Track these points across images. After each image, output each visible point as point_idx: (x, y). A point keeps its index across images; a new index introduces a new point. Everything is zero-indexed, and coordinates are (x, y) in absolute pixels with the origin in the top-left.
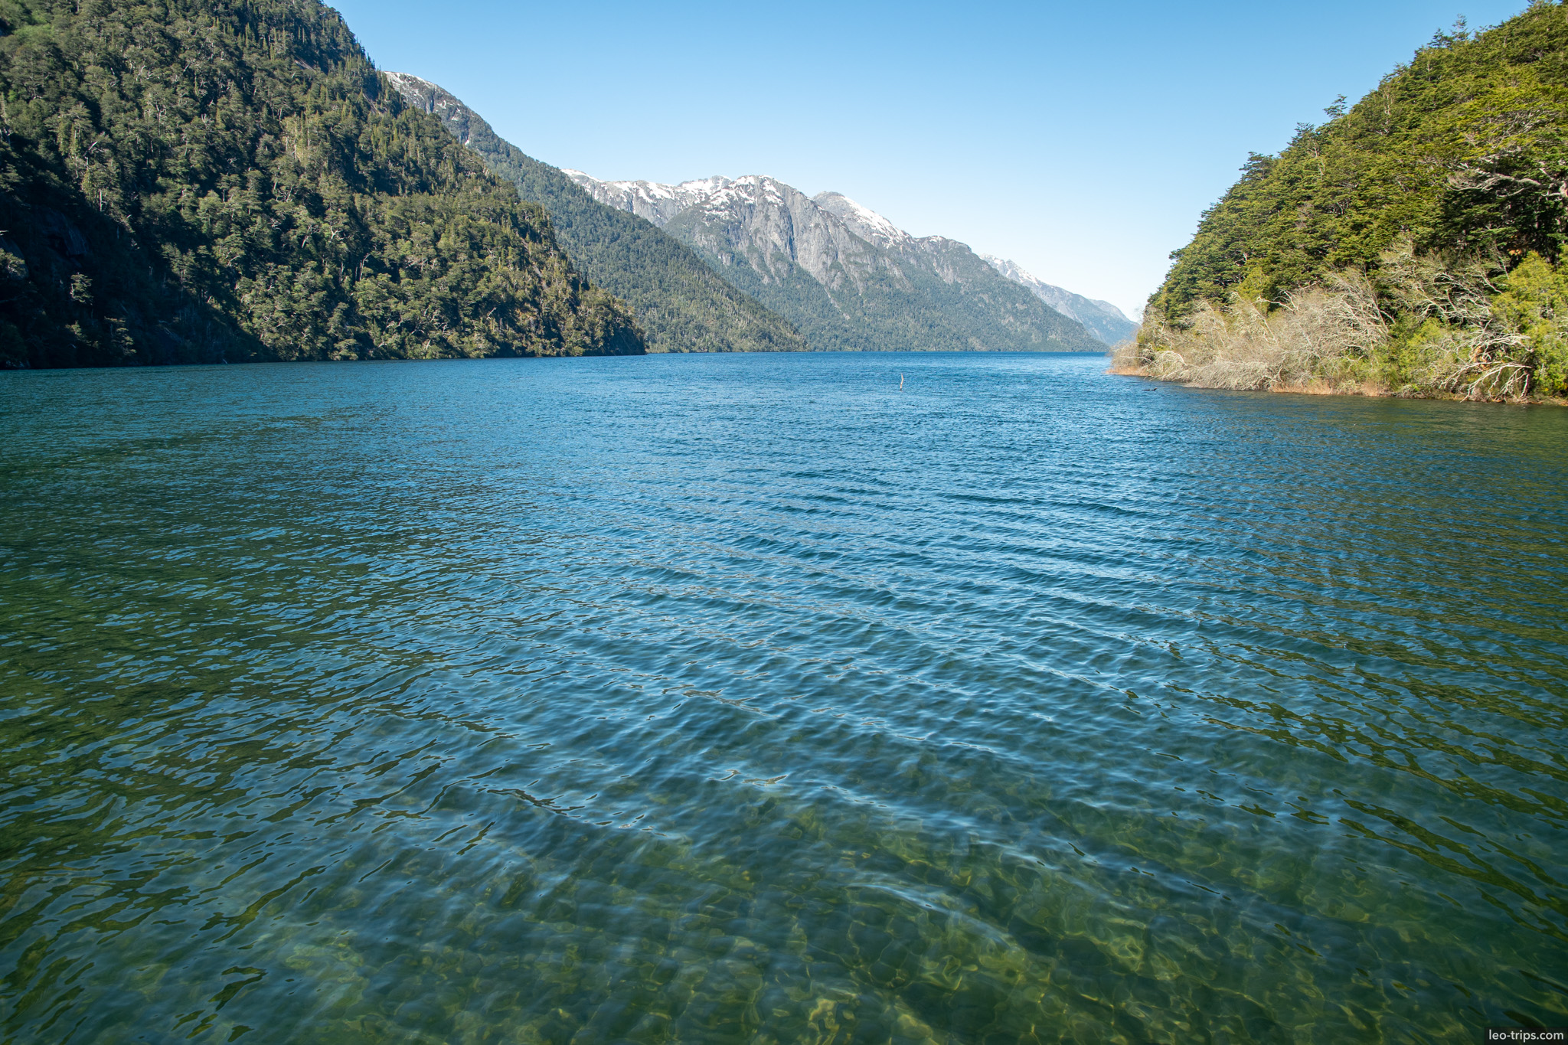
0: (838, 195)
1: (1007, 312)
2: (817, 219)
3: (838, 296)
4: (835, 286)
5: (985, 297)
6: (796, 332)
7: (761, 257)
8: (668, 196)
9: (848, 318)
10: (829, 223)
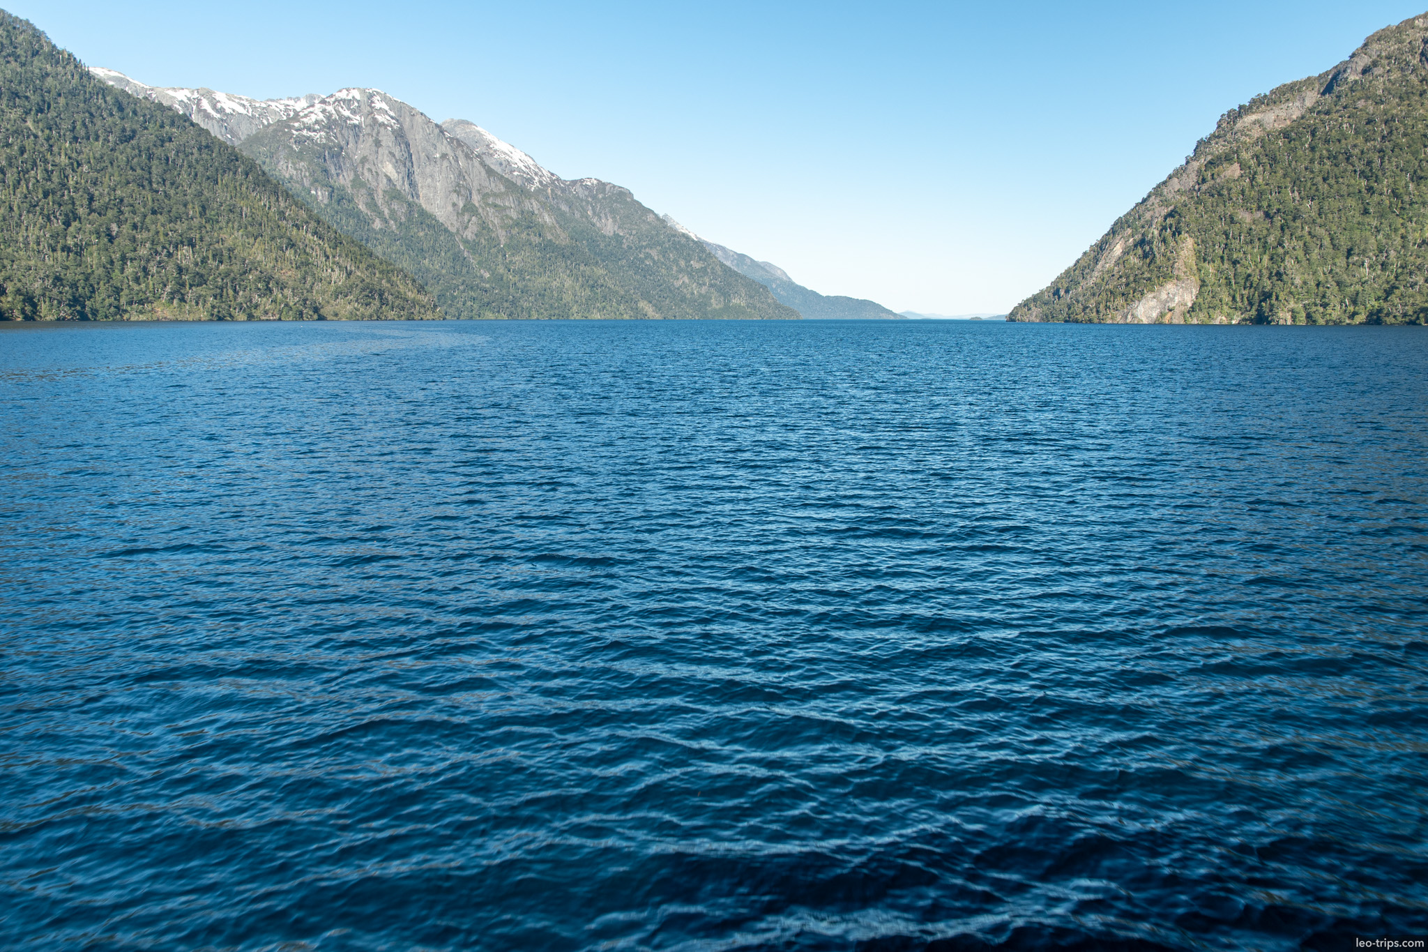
0: (468, 123)
1: (680, 271)
2: (444, 147)
3: (473, 246)
4: (469, 235)
5: (654, 253)
6: (421, 289)
7: (371, 194)
8: (241, 110)
9: (487, 275)
10: (459, 153)
